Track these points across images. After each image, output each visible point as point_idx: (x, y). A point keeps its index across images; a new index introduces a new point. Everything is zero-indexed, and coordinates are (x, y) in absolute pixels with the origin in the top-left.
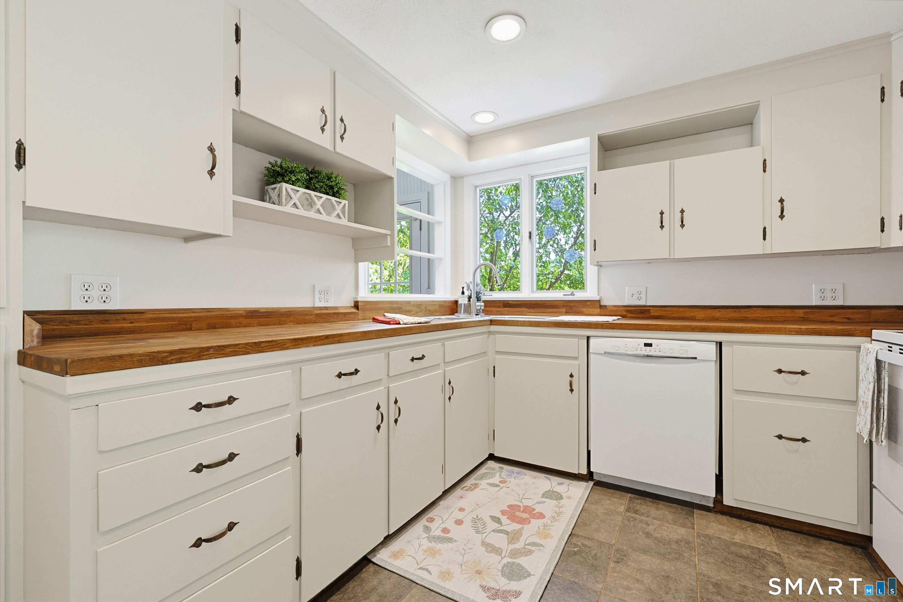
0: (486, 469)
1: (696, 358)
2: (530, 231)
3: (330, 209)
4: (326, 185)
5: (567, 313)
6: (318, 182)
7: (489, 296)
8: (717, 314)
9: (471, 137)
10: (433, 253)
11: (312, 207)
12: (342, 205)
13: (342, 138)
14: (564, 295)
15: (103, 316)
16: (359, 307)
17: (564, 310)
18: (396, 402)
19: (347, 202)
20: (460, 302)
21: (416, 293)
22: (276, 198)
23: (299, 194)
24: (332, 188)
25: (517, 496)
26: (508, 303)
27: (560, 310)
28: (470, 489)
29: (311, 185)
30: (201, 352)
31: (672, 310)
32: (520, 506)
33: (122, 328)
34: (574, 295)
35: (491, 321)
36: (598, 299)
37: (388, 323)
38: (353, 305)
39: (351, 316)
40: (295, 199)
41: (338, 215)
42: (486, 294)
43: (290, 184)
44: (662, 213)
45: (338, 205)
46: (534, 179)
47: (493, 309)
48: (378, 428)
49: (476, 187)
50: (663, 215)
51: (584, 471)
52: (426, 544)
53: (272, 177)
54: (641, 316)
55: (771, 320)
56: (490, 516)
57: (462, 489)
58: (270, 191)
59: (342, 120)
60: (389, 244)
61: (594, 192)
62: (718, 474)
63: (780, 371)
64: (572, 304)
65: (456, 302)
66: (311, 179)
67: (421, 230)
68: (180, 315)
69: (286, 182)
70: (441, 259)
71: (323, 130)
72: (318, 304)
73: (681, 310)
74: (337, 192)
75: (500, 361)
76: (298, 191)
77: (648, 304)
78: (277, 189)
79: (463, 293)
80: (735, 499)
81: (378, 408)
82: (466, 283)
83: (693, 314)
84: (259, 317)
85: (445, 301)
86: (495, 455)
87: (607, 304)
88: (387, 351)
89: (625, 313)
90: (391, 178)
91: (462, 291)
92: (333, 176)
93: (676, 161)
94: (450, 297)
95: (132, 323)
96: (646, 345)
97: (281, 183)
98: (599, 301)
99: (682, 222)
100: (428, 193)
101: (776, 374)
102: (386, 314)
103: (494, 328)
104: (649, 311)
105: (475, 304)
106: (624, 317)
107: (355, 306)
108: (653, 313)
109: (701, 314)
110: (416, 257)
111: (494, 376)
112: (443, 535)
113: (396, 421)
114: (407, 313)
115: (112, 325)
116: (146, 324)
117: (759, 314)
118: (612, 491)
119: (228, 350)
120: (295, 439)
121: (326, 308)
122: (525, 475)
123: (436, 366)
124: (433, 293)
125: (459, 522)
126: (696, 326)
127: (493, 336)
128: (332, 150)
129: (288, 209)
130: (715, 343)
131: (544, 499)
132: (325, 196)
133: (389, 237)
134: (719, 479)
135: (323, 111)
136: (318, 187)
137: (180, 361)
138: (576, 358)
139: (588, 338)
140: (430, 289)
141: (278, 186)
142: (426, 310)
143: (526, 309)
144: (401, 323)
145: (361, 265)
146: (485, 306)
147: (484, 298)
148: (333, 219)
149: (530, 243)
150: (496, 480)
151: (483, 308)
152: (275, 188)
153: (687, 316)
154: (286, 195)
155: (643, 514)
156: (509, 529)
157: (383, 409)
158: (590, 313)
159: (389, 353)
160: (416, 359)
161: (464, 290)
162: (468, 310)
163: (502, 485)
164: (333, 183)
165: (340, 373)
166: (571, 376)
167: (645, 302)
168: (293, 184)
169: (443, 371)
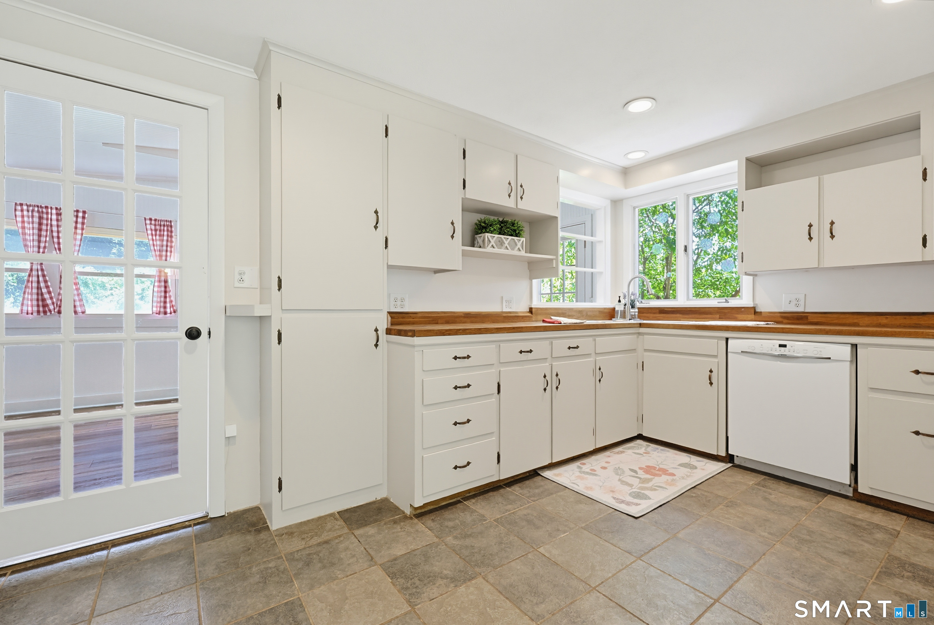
0: (634, 444)
1: (830, 358)
2: (686, 244)
3: (513, 245)
4: (511, 229)
5: (721, 319)
6: (506, 228)
7: (647, 303)
9: (626, 168)
10: (595, 268)
11: (502, 246)
12: (521, 241)
13: (521, 198)
14: (718, 302)
15: (402, 314)
16: (533, 312)
17: (718, 316)
18: (557, 375)
19: (524, 239)
20: (616, 309)
21: (581, 301)
22: (482, 242)
23: (495, 238)
24: (515, 231)
25: (656, 462)
26: (663, 310)
27: (713, 316)
28: (618, 453)
29: (502, 231)
30: (457, 331)
31: (832, 316)
32: (656, 468)
33: (410, 321)
34: (728, 302)
35: (640, 324)
36: (752, 306)
37: (553, 323)
38: (528, 311)
39: (528, 318)
40: (493, 242)
41: (519, 249)
42: (643, 302)
43: (490, 233)
44: (810, 226)
45: (518, 242)
46: (691, 197)
47: (648, 315)
48: (545, 390)
49: (634, 208)
50: (812, 227)
51: (723, 454)
52: (578, 474)
53: (479, 229)
54: (798, 322)
56: (629, 469)
57: (611, 452)
58: (478, 239)
59: (521, 186)
60: (554, 266)
61: (742, 209)
62: (853, 464)
63: (917, 372)
64: (726, 311)
65: (614, 309)
66: (502, 227)
67: (585, 247)
68: (433, 315)
69: (488, 232)
70: (601, 273)
71: (509, 196)
72: (505, 310)
73: (842, 316)
74: (519, 233)
75: (648, 358)
76: (494, 237)
77: (806, 311)
78: (482, 237)
79: (620, 301)
80: (870, 488)
81: (545, 376)
82: (623, 292)
83: (856, 321)
84: (471, 317)
85: (605, 308)
86: (643, 435)
87: (762, 310)
88: (551, 340)
89: (781, 320)
90: (556, 218)
91: (619, 299)
92: (516, 222)
93: (826, 177)
94: (610, 304)
95: (413, 319)
96: (781, 346)
97: (485, 234)
98: (754, 308)
99: (831, 233)
100: (592, 215)
101: (913, 374)
102: (552, 317)
103: (642, 330)
104: (806, 317)
105: (630, 310)
106: (778, 322)
107: (530, 311)
108: (811, 319)
109: (867, 320)
110: (581, 272)
111: (643, 370)
112: (590, 472)
113: (557, 388)
114: (569, 317)
115: (406, 320)
116: (419, 320)
118: (749, 472)
119: (468, 331)
120: (497, 385)
121: (510, 312)
122: (668, 451)
123: (588, 355)
124: (595, 302)
125: (604, 468)
126: (830, 330)
127: (641, 337)
128: (516, 207)
129: (489, 249)
130: (850, 345)
131: (679, 467)
132: (510, 237)
133: (554, 261)
134: (854, 468)
135: (510, 184)
136: (507, 232)
137: (449, 335)
138: (716, 356)
139: (727, 339)
140: (592, 297)
141: (482, 235)
142: (587, 315)
143: (681, 315)
144: (562, 323)
145: (535, 281)
146: (639, 312)
147: (638, 305)
148: (515, 252)
149: (686, 256)
150: (642, 451)
151: (637, 314)
152: (481, 236)
153: (848, 322)
154: (487, 240)
155: (770, 489)
156: (642, 477)
157: (548, 378)
158: (744, 319)
159: (552, 342)
160: (572, 348)
161: (620, 299)
162: (623, 316)
163: (645, 455)
164: (516, 228)
165: (521, 350)
166: (711, 371)
167: (804, 308)
168: (491, 233)
169: (594, 360)
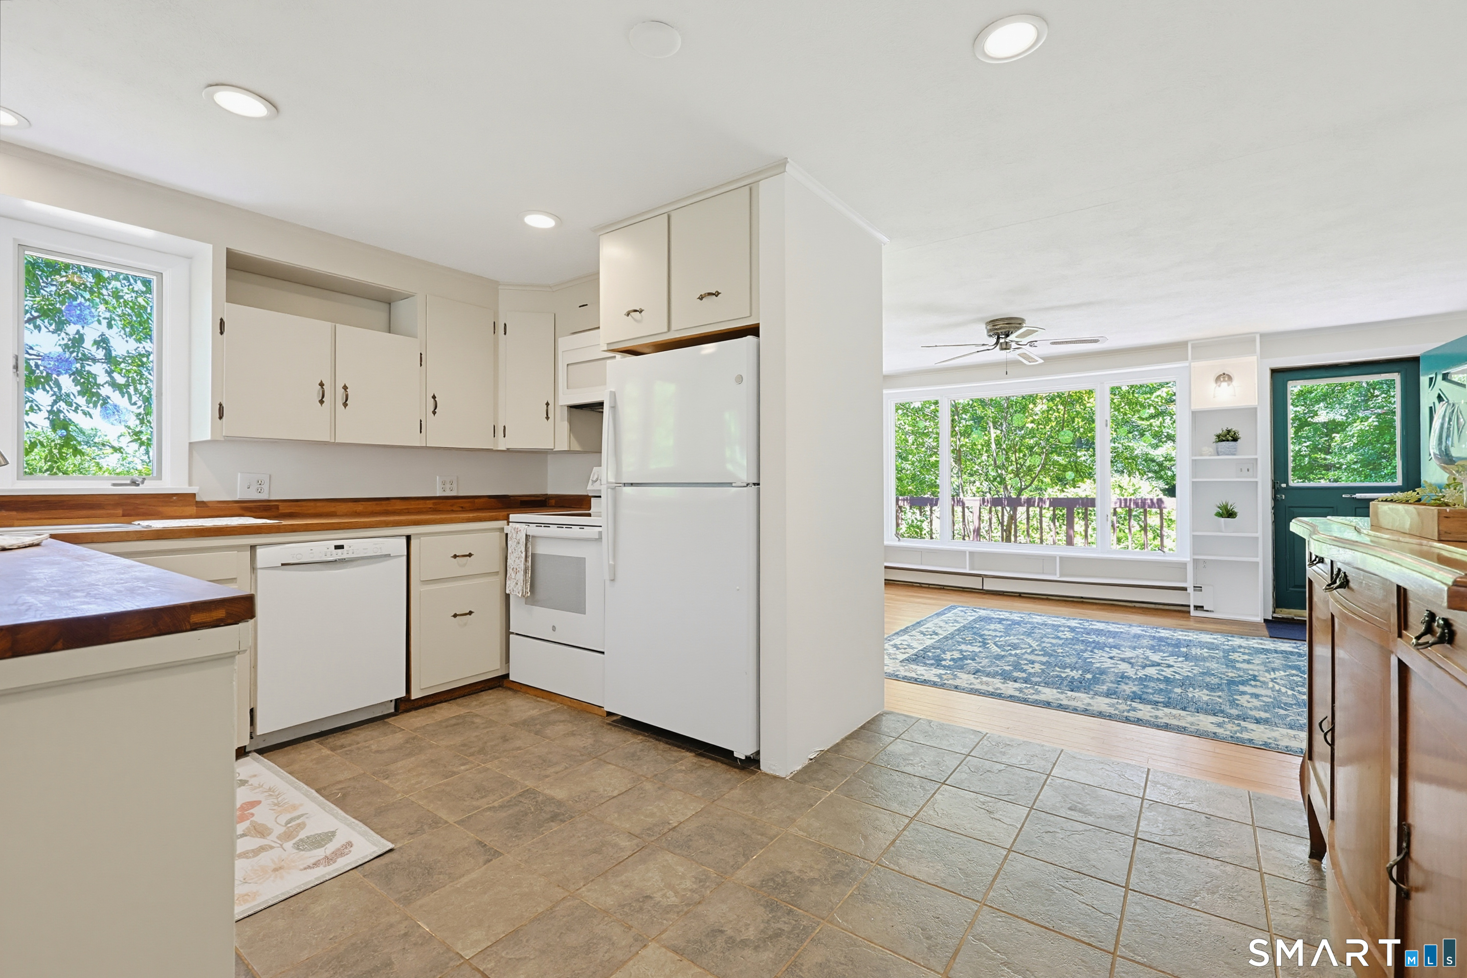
8: (360, 507)
14: (114, 485)
17: (120, 511)
27: (109, 511)
31: (307, 505)
34: (138, 485)
36: (191, 491)
46: (25, 251)
50: (323, 387)
54: (265, 514)
55: (408, 512)
63: (455, 556)
64: (138, 501)
73: (319, 504)
77: (274, 498)
80: (421, 689)
83: (333, 509)
87: (205, 499)
93: (339, 326)
96: (338, 547)
98: (194, 495)
101: (453, 559)
104: (277, 507)
108: (283, 509)
109: (343, 508)
117: (399, 506)
130: (405, 537)
158: (178, 514)
167: (269, 495)
